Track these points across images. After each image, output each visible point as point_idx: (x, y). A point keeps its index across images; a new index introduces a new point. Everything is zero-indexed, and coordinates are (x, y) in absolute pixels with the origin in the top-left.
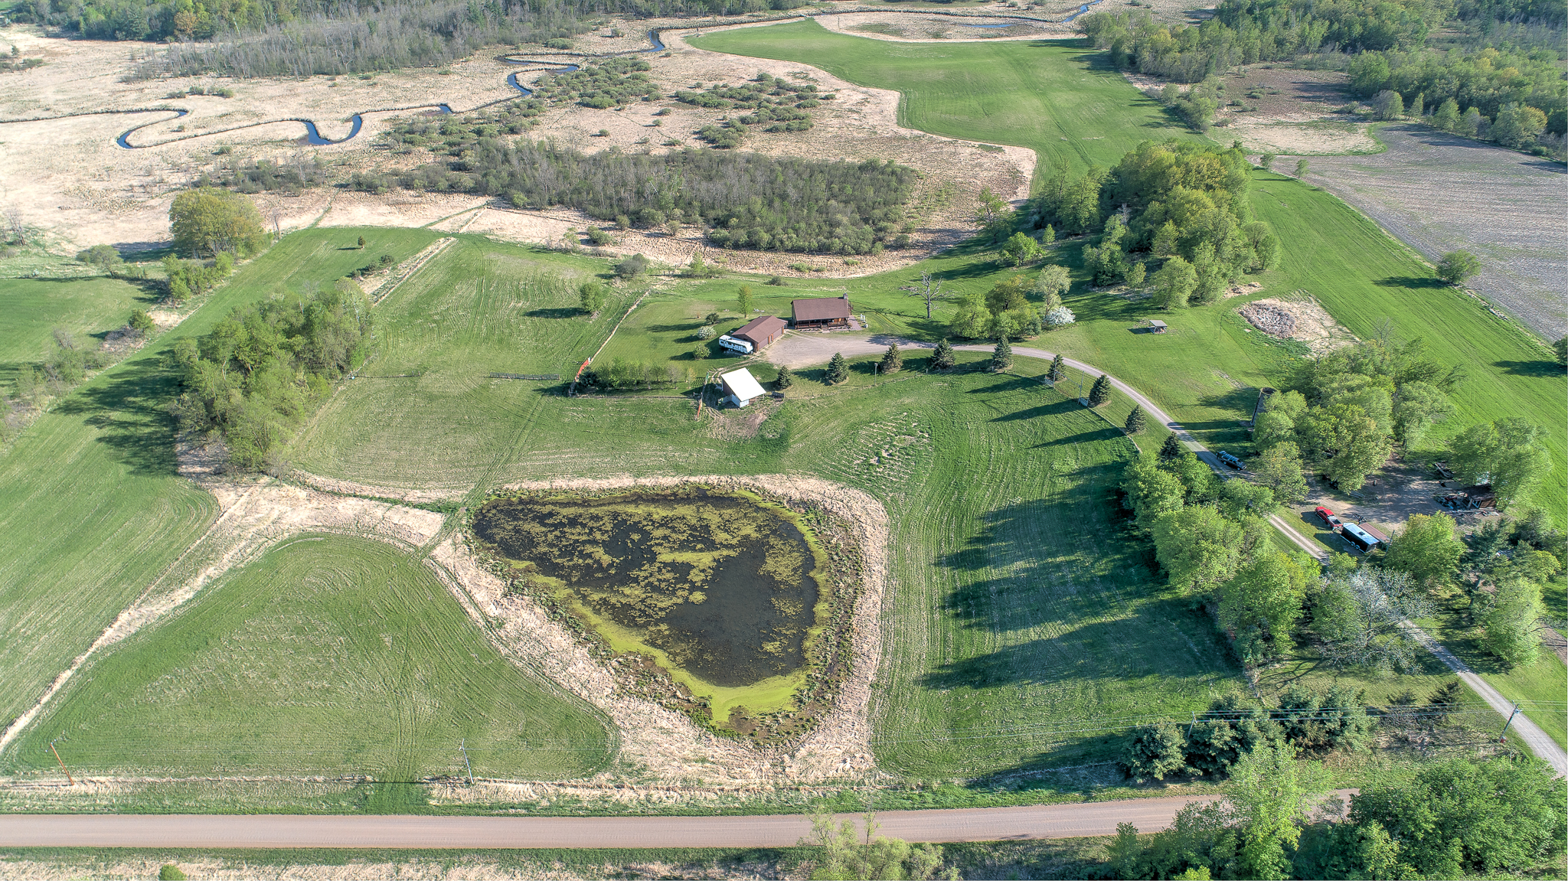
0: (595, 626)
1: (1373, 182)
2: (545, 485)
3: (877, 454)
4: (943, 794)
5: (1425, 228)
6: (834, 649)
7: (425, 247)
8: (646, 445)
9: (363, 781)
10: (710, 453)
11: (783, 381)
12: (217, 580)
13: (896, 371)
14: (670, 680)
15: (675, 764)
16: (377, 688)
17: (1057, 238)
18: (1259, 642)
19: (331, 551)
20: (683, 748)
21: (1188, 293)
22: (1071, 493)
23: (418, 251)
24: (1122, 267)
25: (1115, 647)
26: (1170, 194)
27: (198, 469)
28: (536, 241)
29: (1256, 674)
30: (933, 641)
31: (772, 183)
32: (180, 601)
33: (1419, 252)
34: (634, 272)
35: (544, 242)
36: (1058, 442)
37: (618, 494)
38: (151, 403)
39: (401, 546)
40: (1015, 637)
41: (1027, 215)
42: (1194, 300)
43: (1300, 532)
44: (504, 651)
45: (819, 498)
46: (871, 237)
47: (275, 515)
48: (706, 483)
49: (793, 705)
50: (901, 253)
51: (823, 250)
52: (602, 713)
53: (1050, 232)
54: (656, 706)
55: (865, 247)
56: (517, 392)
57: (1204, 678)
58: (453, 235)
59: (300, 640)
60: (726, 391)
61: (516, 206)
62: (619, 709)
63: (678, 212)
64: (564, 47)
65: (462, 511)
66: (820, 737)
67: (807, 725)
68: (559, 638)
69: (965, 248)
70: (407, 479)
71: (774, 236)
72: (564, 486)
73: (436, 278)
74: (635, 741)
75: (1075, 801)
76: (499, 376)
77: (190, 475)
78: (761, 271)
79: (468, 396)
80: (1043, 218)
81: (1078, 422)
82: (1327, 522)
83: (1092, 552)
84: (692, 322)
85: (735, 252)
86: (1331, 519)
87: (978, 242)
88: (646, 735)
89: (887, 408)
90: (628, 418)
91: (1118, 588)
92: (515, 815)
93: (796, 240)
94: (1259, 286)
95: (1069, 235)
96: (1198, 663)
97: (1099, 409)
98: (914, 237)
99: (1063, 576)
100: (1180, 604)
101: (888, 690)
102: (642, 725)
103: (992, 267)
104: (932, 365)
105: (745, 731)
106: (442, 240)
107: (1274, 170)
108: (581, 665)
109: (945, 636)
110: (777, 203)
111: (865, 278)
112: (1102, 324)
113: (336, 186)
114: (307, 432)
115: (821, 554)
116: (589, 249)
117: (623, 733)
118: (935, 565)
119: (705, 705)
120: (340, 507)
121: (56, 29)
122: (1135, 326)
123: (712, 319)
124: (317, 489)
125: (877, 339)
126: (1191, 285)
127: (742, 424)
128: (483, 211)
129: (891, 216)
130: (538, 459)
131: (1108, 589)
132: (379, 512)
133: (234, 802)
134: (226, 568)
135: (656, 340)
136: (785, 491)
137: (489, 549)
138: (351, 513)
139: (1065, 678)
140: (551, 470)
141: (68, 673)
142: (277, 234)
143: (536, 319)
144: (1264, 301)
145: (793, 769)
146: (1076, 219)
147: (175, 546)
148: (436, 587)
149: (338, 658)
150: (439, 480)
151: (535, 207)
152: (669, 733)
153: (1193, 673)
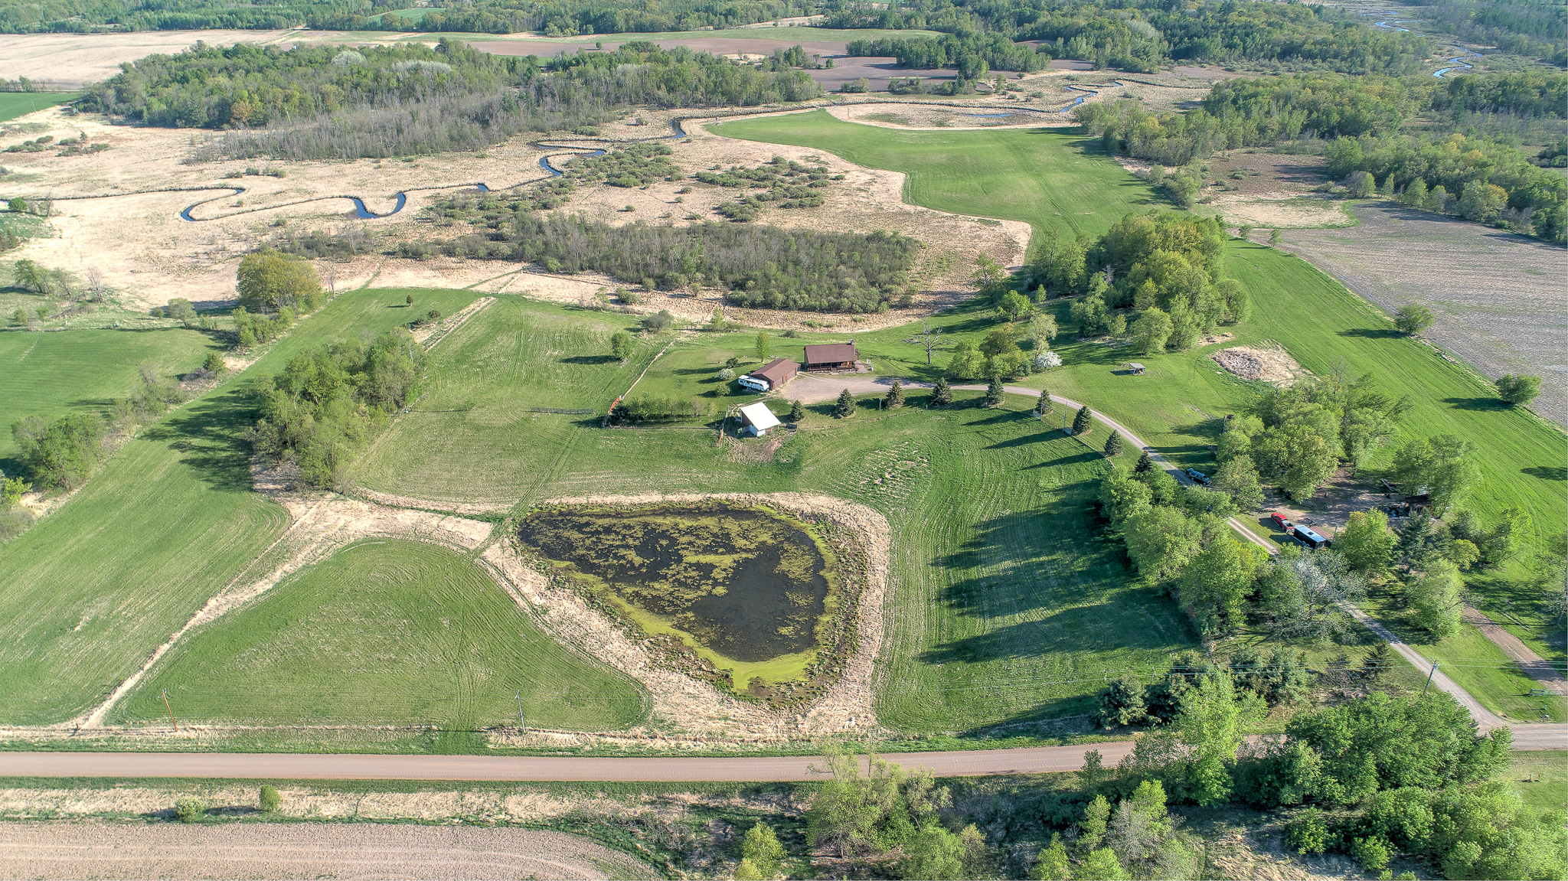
0: (629, 614)
1: (1343, 250)
2: (583, 500)
3: (881, 476)
4: (937, 742)
5: (1387, 288)
6: (842, 633)
7: (467, 306)
8: (672, 468)
9: (429, 730)
10: (730, 475)
11: (797, 414)
12: (293, 575)
13: (899, 406)
14: (696, 656)
15: (701, 721)
16: (438, 660)
17: (1048, 298)
18: (1215, 617)
19: (392, 552)
20: (708, 709)
21: (1165, 339)
22: (1054, 505)
23: (462, 308)
24: (1106, 319)
25: (1091, 627)
26: (1151, 256)
27: (271, 486)
28: (569, 300)
29: (1213, 645)
30: (930, 627)
31: (786, 251)
32: (261, 591)
33: (1380, 308)
34: (659, 326)
35: (576, 302)
36: (1044, 465)
37: (647, 508)
38: (227, 432)
39: (455, 549)
40: (1003, 622)
41: (1022, 279)
42: (1171, 347)
43: (1257, 534)
44: (549, 632)
45: (828, 511)
46: (877, 298)
47: (341, 523)
48: (727, 500)
49: (805, 676)
50: (904, 312)
51: (833, 309)
52: (636, 681)
53: (1042, 291)
54: (684, 677)
55: (872, 306)
56: (556, 424)
57: (1168, 649)
58: (493, 295)
59: (368, 622)
60: (745, 422)
61: (550, 271)
62: (651, 679)
63: (699, 275)
64: (592, 134)
65: (508, 521)
66: (828, 702)
67: (816, 692)
68: (597, 622)
69: (964, 307)
70: (458, 495)
71: (788, 297)
72: (599, 501)
73: (479, 331)
74: (665, 703)
75: (1052, 744)
76: (539, 410)
77: (264, 491)
78: (775, 327)
79: (511, 427)
80: (1035, 281)
81: (1065, 447)
82: (1281, 525)
83: (1071, 552)
84: (709, 366)
85: (751, 311)
86: (1285, 522)
87: (977, 303)
88: (675, 698)
89: (890, 438)
90: (657, 445)
91: (1094, 581)
92: (563, 756)
93: (806, 300)
94: (1230, 335)
95: (1059, 295)
96: (1163, 638)
97: (1081, 437)
98: (916, 298)
99: (1046, 572)
100: (1149, 591)
101: (890, 665)
102: (672, 690)
103: (989, 323)
104: (933, 402)
105: (763, 696)
106: (483, 299)
107: (1252, 240)
108: (617, 644)
109: (940, 622)
110: (791, 268)
111: (871, 333)
112: (1086, 368)
113: (384, 254)
114: (367, 457)
115: (830, 557)
116: (617, 307)
117: (655, 697)
118: (932, 565)
119: (727, 676)
120: (399, 517)
121: (121, 118)
122: (1116, 368)
123: (732, 363)
124: (377, 503)
125: (882, 380)
126: (1166, 332)
127: (759, 451)
128: (519, 275)
129: (896, 279)
130: (576, 479)
131: (1086, 582)
132: (435, 521)
133: (318, 745)
134: (300, 565)
135: (680, 381)
136: (797, 506)
137: (533, 551)
138: (409, 522)
139: (1045, 652)
140: (587, 488)
141: (166, 647)
142: (332, 293)
143: (571, 365)
144: (1235, 349)
145: (805, 726)
146: (1066, 281)
147: (254, 548)
148: (486, 580)
149: (402, 636)
150: (487, 495)
151: (567, 272)
152: (695, 697)
153: (1158, 646)
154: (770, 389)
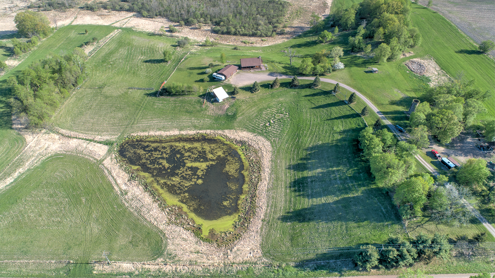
0: (161, 194)
1: (455, 9)
2: (146, 134)
3: (269, 122)
4: (286, 270)
5: (474, 29)
6: (249, 204)
7: (109, 33)
8: (184, 117)
9: (69, 263)
10: (207, 121)
11: (236, 92)
12: (23, 174)
13: (278, 87)
14: (187, 217)
15: (187, 254)
16: (78, 221)
17: (339, 31)
18: (409, 211)
19: (66, 161)
20: (191, 247)
21: (387, 57)
22: (339, 140)
23: (107, 35)
24: (363, 46)
25: (354, 208)
26: (382, 15)
27: (20, 126)
28: (150, 31)
29: (407, 223)
30: (286, 202)
31: (237, 7)
32: (8, 183)
33: (472, 39)
34: (184, 44)
35: (153, 31)
36: (336, 118)
37: (173, 138)
38: (4, 99)
39: (92, 159)
40: (316, 201)
41: (328, 21)
42: (389, 59)
43: (425, 160)
44: (127, 205)
45: (247, 140)
46: (271, 30)
47: (46, 146)
48: (206, 134)
49: (233, 228)
50: (282, 36)
51: (254, 35)
52: (161, 232)
53: (337, 29)
54: (182, 229)
55: (269, 34)
56: (138, 95)
57: (387, 223)
58: (120, 28)
59: (51, 200)
60: (214, 96)
61: (144, 17)
62: (168, 230)
63: (202, 19)
65: (115, 145)
66: (242, 243)
67: (237, 237)
68: (147, 199)
69: (306, 34)
70: (96, 131)
71: (236, 29)
72: (153, 134)
73: (113, 46)
74: (173, 244)
75: (336, 276)
76: (132, 88)
77: (16, 129)
78: (231, 44)
79: (120, 96)
80: (334, 23)
81: (344, 110)
82: (436, 156)
83: (347, 166)
84: (204, 66)
85: (222, 36)
86: (437, 155)
87: (310, 32)
88: (177, 241)
89: (274, 102)
90: (178, 106)
91: (356, 182)
93: (243, 31)
94: (412, 53)
95: (344, 30)
96: (385, 217)
97: (352, 105)
98: (287, 30)
99: (335, 176)
100: (379, 190)
101: (268, 222)
102: (176, 236)
103: (314, 43)
104: (291, 85)
105: (214, 239)
106: (116, 30)
107: (419, 4)
109: (290, 200)
110: (238, 16)
111: (269, 47)
112: (354, 69)
113: (79, 8)
114: (60, 111)
115: (246, 163)
116: (169, 34)
117: (169, 241)
118: (288, 169)
119: (200, 228)
120: (70, 143)
122: (367, 70)
123: (211, 66)
124: (62, 135)
125: (271, 74)
126: (388, 54)
127: (220, 109)
128: (132, 18)
129: (279, 21)
130: (144, 123)
131: (352, 182)
132: (85, 145)
134: (26, 169)
135: (190, 73)
136: (234, 137)
137: (124, 161)
138: (74, 145)
139: (334, 220)
140: (149, 128)
142: (56, 28)
143: (147, 64)
144: (415, 60)
145: (231, 257)
146: (347, 25)
147: (8, 159)
148: (103, 177)
149: (65, 208)
150: (108, 131)
151: (150, 17)
152: (186, 240)
153: (383, 221)
154: (225, 79)
